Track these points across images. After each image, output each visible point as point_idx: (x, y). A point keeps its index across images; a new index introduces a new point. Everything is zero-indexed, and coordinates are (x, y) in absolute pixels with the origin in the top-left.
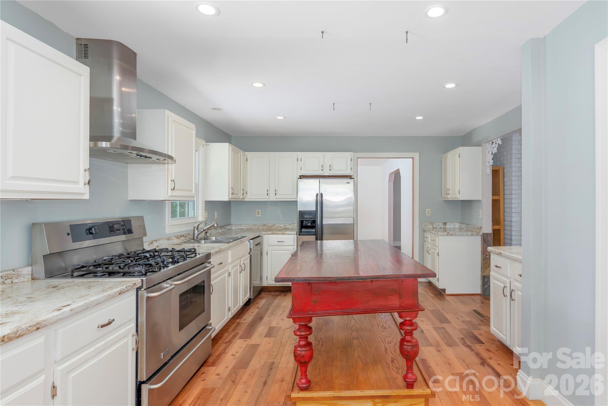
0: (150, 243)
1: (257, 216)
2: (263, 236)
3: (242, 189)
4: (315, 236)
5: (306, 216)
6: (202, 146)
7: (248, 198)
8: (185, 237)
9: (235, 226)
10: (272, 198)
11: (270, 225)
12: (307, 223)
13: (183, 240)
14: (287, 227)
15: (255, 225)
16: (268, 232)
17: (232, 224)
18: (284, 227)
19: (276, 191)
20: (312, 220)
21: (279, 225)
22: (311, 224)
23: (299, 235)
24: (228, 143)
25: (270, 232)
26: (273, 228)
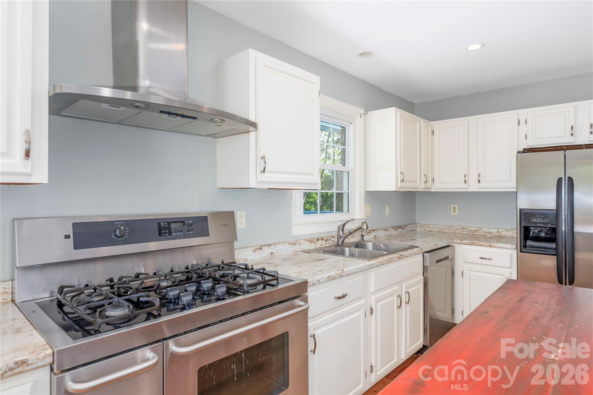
0: (257, 249)
1: (453, 213)
2: (454, 246)
3: (424, 175)
4: (556, 256)
5: (534, 220)
6: (359, 117)
7: (435, 187)
8: (326, 241)
9: (420, 227)
10: (473, 187)
11: (472, 229)
12: (539, 231)
13: (321, 245)
14: (502, 233)
15: (449, 227)
16: (464, 241)
17: (417, 224)
18: (497, 234)
19: (479, 175)
20: (549, 227)
21: (488, 230)
22: (546, 234)
23: (521, 251)
24: (395, 107)
25: (467, 242)
26: (478, 233)
